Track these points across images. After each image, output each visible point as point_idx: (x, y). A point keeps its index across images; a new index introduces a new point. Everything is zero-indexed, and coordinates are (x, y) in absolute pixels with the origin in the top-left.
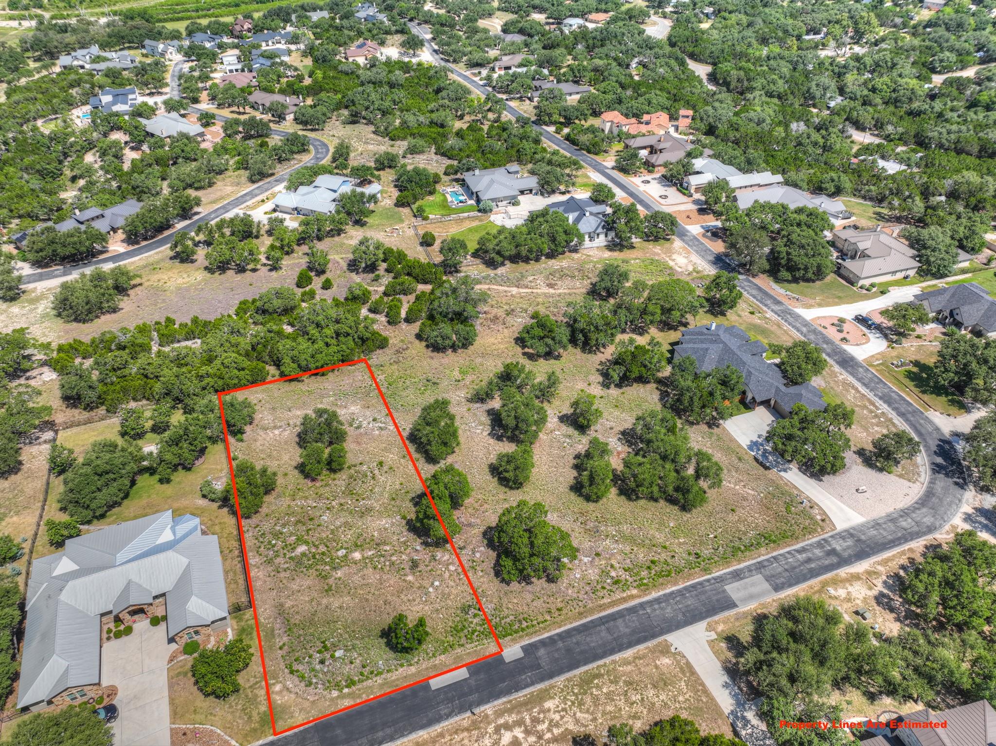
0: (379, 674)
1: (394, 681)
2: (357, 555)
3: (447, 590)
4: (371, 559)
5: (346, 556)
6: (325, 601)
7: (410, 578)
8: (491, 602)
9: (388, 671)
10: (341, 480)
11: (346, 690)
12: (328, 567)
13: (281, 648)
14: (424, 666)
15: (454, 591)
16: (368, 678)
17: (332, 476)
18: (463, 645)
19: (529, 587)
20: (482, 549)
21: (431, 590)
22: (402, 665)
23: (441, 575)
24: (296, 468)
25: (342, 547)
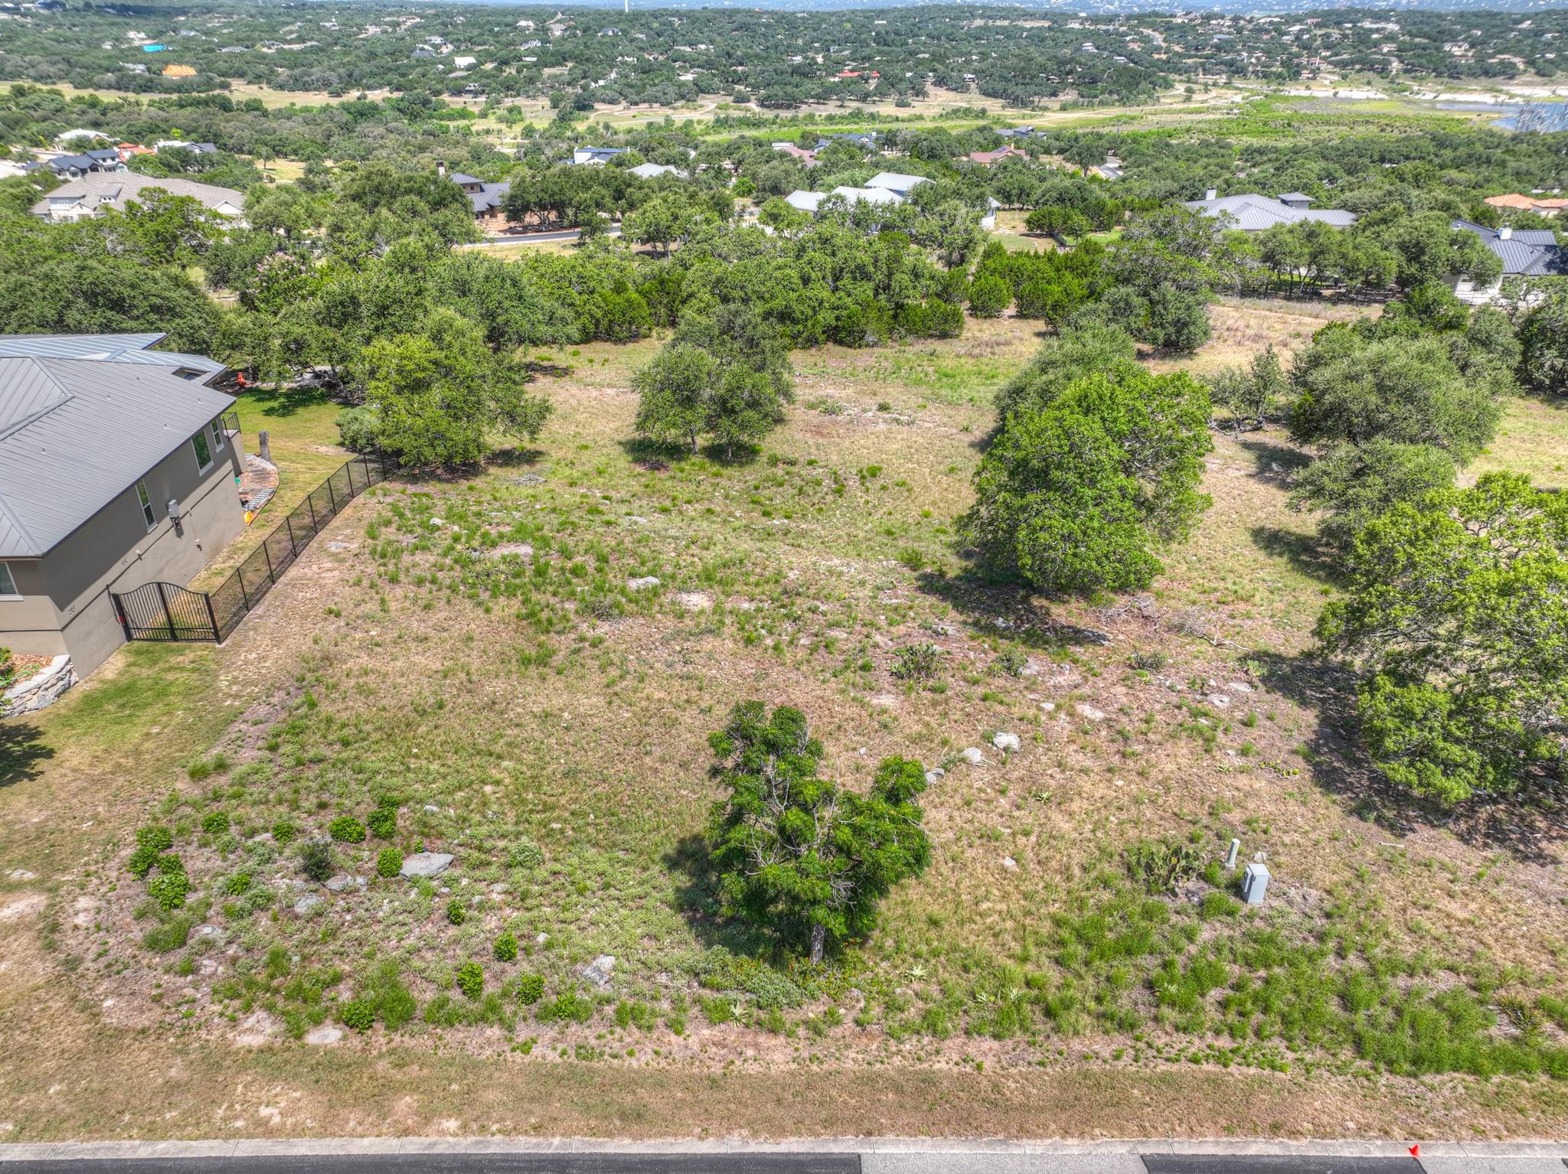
0: (569, 1012)
1: (633, 1081)
2: (697, 601)
3: (1054, 780)
4: (743, 620)
5: (655, 592)
6: (497, 687)
7: (887, 701)
8: (1303, 876)
9: (626, 1017)
10: (735, 479)
11: (328, 1036)
12: (570, 606)
13: (198, 774)
14: (852, 1061)
15: (1094, 787)
16: (490, 1013)
17: (715, 469)
18: (1126, 1025)
19: (1530, 872)
20: (1244, 688)
21: (975, 755)
22: (718, 1015)
23: (1034, 721)
24: (620, 443)
25: (652, 573)
